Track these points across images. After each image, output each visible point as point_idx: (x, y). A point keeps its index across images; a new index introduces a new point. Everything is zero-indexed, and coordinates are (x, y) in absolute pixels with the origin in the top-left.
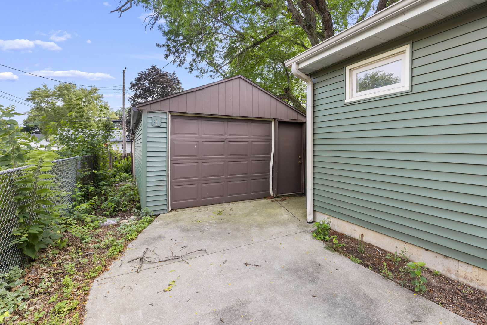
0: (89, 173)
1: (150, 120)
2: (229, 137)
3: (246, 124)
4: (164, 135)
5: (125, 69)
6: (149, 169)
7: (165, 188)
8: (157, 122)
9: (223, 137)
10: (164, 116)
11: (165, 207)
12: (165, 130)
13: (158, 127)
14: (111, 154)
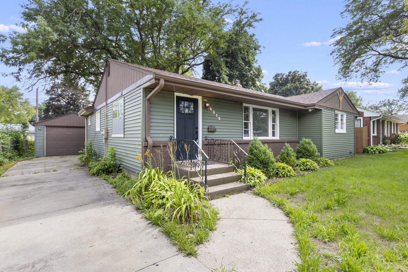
0: (16, 145)
1: (37, 128)
2: (70, 133)
3: (77, 128)
4: (43, 133)
5: (38, 88)
6: (37, 143)
7: (43, 149)
8: (40, 129)
9: (67, 133)
10: (43, 127)
11: (43, 155)
12: (43, 131)
13: (40, 130)
14: (27, 141)
